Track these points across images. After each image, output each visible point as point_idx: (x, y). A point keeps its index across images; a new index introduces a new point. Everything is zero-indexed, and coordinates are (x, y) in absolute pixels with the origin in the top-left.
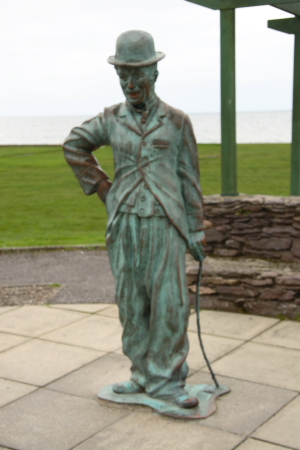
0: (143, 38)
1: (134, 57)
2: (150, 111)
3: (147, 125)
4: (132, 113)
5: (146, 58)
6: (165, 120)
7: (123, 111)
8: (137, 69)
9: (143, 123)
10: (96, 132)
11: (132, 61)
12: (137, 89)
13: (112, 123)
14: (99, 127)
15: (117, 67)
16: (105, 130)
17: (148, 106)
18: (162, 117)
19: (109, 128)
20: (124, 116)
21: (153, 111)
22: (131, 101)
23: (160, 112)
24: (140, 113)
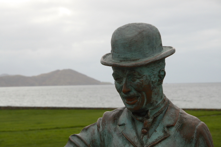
0: (140, 33)
1: (128, 55)
2: (155, 119)
3: (149, 137)
4: (133, 121)
5: (145, 56)
6: (173, 131)
7: (124, 118)
8: (132, 69)
9: (144, 133)
10: (93, 141)
11: (126, 60)
12: (133, 92)
13: (109, 132)
14: (97, 136)
15: (115, 67)
16: (103, 141)
17: (152, 114)
18: (169, 127)
19: (106, 138)
20: (124, 125)
21: (159, 118)
22: (129, 107)
23: (167, 121)
24: (142, 121)
